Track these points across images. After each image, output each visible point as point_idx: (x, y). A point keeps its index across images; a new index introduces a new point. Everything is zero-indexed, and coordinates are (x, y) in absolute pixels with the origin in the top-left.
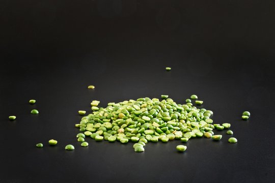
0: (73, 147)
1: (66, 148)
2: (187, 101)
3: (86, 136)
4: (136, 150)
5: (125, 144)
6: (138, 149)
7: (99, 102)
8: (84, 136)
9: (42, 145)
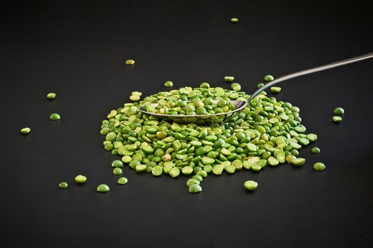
0: (107, 188)
1: (99, 189)
2: (259, 86)
3: (124, 163)
4: (190, 190)
5: (176, 178)
6: (194, 188)
7: (141, 94)
8: (121, 163)
9: (66, 185)
